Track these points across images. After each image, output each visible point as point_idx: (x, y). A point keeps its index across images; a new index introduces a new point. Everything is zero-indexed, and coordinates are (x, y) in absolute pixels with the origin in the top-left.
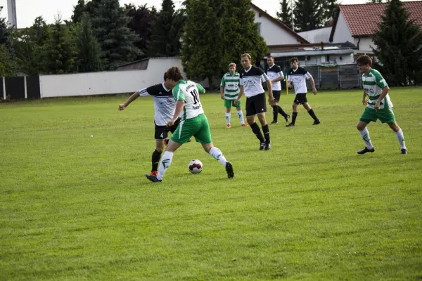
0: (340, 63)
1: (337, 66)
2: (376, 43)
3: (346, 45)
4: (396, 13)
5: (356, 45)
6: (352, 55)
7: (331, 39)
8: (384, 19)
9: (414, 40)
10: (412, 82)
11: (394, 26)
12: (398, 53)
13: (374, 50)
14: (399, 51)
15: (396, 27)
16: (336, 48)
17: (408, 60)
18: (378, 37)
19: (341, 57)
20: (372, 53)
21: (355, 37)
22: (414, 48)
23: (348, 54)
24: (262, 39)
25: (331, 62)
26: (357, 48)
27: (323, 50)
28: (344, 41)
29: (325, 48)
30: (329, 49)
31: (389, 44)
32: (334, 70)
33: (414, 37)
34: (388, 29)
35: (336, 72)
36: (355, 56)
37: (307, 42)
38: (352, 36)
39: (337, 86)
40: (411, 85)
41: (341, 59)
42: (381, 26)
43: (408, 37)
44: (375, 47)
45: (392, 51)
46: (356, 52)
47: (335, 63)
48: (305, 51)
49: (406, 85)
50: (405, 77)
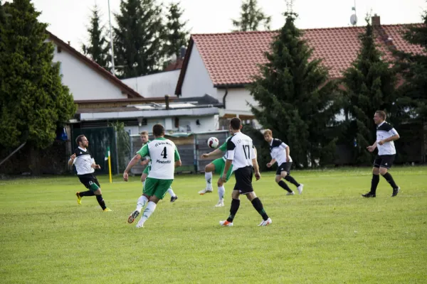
0: (196, 130)
1: (192, 136)
2: (257, 98)
3: (205, 101)
4: (290, 48)
5: (221, 101)
6: (216, 117)
7: (178, 91)
8: (270, 58)
9: (319, 92)
10: (317, 161)
11: (286, 69)
12: (293, 115)
13: (254, 110)
14: (296, 111)
15: (290, 71)
16: (189, 105)
17: (310, 126)
18: (260, 87)
19: (198, 120)
20: (251, 114)
21: (220, 87)
22: (321, 106)
23: (210, 116)
24: (66, 90)
25: (181, 128)
26: (223, 106)
27: (168, 108)
28: (201, 95)
29: (171, 106)
30: (178, 108)
31: (279, 99)
32: (189, 141)
33: (319, 88)
34: (275, 75)
35: (191, 145)
36: (220, 118)
37: (137, 95)
38: (215, 86)
39: (192, 169)
40: (315, 167)
41: (198, 123)
42: (265, 69)
43: (311, 88)
44: (256, 104)
45: (283, 110)
46: (222, 112)
47: (189, 130)
48: (138, 110)
49: (306, 167)
50: (306, 153)
